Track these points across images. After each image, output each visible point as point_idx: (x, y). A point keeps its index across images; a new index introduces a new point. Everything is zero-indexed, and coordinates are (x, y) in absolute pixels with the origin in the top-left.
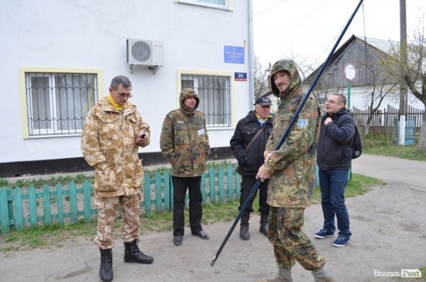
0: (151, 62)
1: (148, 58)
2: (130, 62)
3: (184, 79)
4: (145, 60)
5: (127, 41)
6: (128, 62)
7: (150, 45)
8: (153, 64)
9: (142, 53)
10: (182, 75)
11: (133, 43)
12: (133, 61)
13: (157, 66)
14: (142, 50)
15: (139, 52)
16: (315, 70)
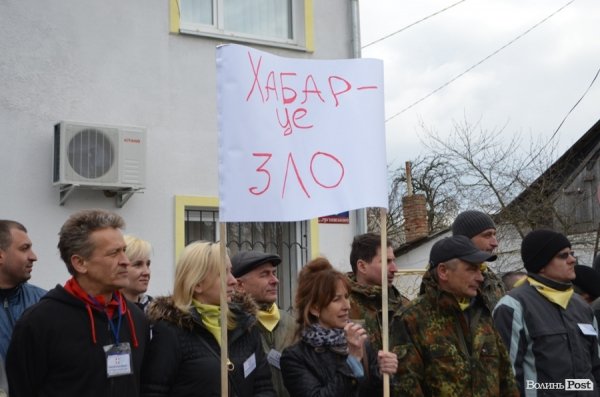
0: (116, 179)
1: (107, 168)
2: (63, 180)
3: (191, 219)
4: (100, 174)
5: (57, 128)
6: (56, 177)
7: (112, 139)
8: (119, 184)
9: (93, 158)
10: (188, 210)
11: (72, 135)
12: (70, 177)
13: (127, 189)
14: (92, 151)
15: (85, 155)
16: (530, 182)
